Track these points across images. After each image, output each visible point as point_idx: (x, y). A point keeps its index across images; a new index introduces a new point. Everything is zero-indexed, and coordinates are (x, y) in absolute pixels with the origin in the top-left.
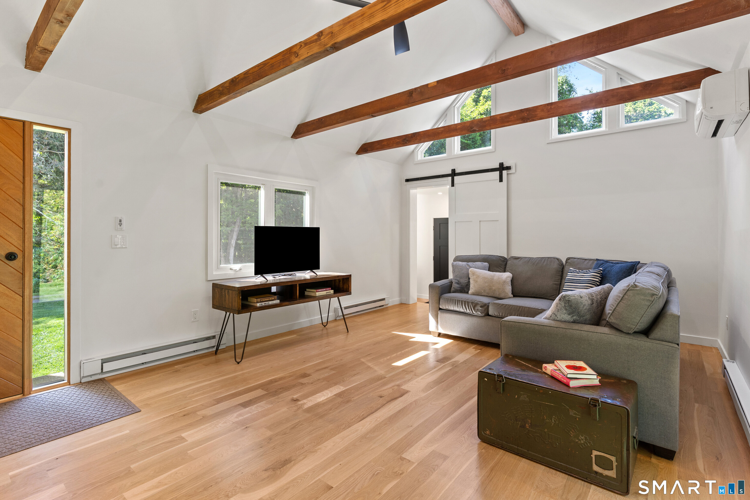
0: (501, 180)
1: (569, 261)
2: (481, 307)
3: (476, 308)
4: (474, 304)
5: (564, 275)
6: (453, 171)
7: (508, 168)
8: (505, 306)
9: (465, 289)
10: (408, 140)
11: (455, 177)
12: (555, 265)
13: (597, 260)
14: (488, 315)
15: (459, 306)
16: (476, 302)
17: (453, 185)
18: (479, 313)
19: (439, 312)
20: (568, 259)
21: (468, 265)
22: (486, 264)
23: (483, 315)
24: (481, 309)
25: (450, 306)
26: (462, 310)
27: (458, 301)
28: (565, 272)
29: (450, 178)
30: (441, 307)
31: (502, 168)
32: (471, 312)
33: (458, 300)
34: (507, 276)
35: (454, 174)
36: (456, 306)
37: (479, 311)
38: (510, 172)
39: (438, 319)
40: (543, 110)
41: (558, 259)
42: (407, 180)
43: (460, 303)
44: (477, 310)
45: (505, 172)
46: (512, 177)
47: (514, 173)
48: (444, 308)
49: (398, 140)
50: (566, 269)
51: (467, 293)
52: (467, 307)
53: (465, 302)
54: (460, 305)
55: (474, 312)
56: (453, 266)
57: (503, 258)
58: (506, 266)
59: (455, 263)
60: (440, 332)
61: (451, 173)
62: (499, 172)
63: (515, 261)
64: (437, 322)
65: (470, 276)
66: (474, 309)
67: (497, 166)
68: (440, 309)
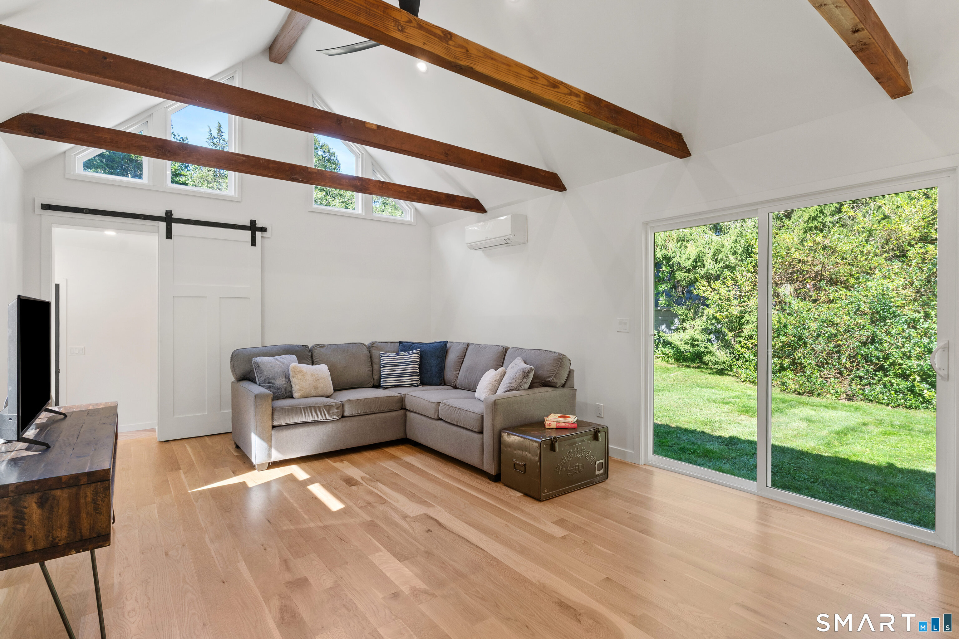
0: (254, 243)
1: (374, 345)
2: (337, 408)
3: (331, 412)
4: (328, 408)
5: (375, 360)
6: (169, 213)
7: (263, 230)
8: (364, 401)
9: (286, 393)
11: (173, 224)
12: (365, 351)
13: (400, 343)
14: (343, 416)
15: (307, 414)
16: (328, 404)
17: (169, 235)
18: (335, 417)
19: (273, 432)
20: (373, 343)
22: (294, 356)
23: (340, 417)
24: (336, 411)
25: (293, 418)
26: (310, 419)
27: (305, 408)
28: (374, 356)
30: (276, 424)
31: (254, 228)
32: (324, 418)
35: (169, 219)
36: (302, 416)
37: (335, 415)
38: (265, 234)
39: (271, 442)
40: (375, 186)
41: (363, 344)
42: (45, 206)
43: (307, 410)
45: (259, 234)
46: (267, 243)
48: (282, 423)
50: (375, 353)
52: (319, 414)
53: (315, 407)
54: (308, 413)
55: (328, 417)
56: (258, 365)
57: (307, 347)
58: (314, 357)
59: (259, 359)
60: (273, 459)
61: (164, 216)
62: (250, 232)
63: (322, 350)
64: (270, 447)
65: (291, 374)
66: (329, 413)
67: (248, 224)
68: (274, 427)
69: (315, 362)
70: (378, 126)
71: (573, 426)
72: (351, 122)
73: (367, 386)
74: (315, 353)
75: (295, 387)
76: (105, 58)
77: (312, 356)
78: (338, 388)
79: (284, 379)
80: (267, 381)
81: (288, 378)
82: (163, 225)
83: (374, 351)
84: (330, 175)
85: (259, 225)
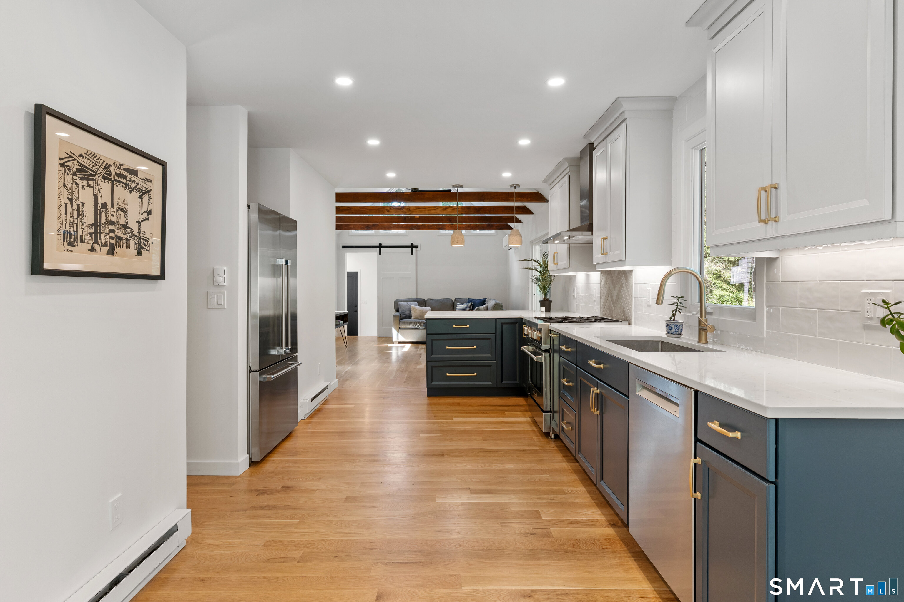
0: (412, 253)
2: (424, 324)
3: (421, 325)
4: (420, 323)
5: (455, 307)
6: (380, 244)
7: (416, 247)
9: (410, 317)
10: (369, 228)
11: (382, 248)
12: (450, 302)
13: (469, 299)
15: (412, 325)
16: (420, 322)
17: (380, 253)
18: (423, 327)
19: (399, 330)
20: (456, 299)
21: (408, 304)
22: (416, 303)
23: (425, 328)
24: (423, 325)
25: (406, 325)
26: (413, 327)
28: (455, 305)
29: (378, 249)
30: (400, 327)
31: (412, 246)
33: (410, 322)
34: (428, 309)
35: (380, 246)
36: (410, 325)
38: (417, 249)
39: (400, 334)
40: (448, 226)
41: (451, 299)
42: (343, 247)
43: (412, 323)
44: (422, 325)
45: (414, 249)
46: (418, 252)
47: (419, 250)
48: (402, 327)
49: (362, 227)
50: (455, 304)
51: (411, 319)
52: (416, 325)
53: (415, 322)
55: (420, 327)
56: (400, 305)
57: (424, 299)
58: (427, 304)
59: (400, 303)
60: (400, 340)
62: (411, 248)
63: (430, 301)
64: (398, 336)
65: (411, 309)
66: (420, 325)
67: (410, 245)
68: (400, 328)
69: (426, 306)
74: (427, 301)
75: (412, 315)
77: (425, 303)
79: (409, 312)
80: (402, 312)
81: (410, 311)
83: (455, 303)
84: (428, 225)
85: (415, 245)
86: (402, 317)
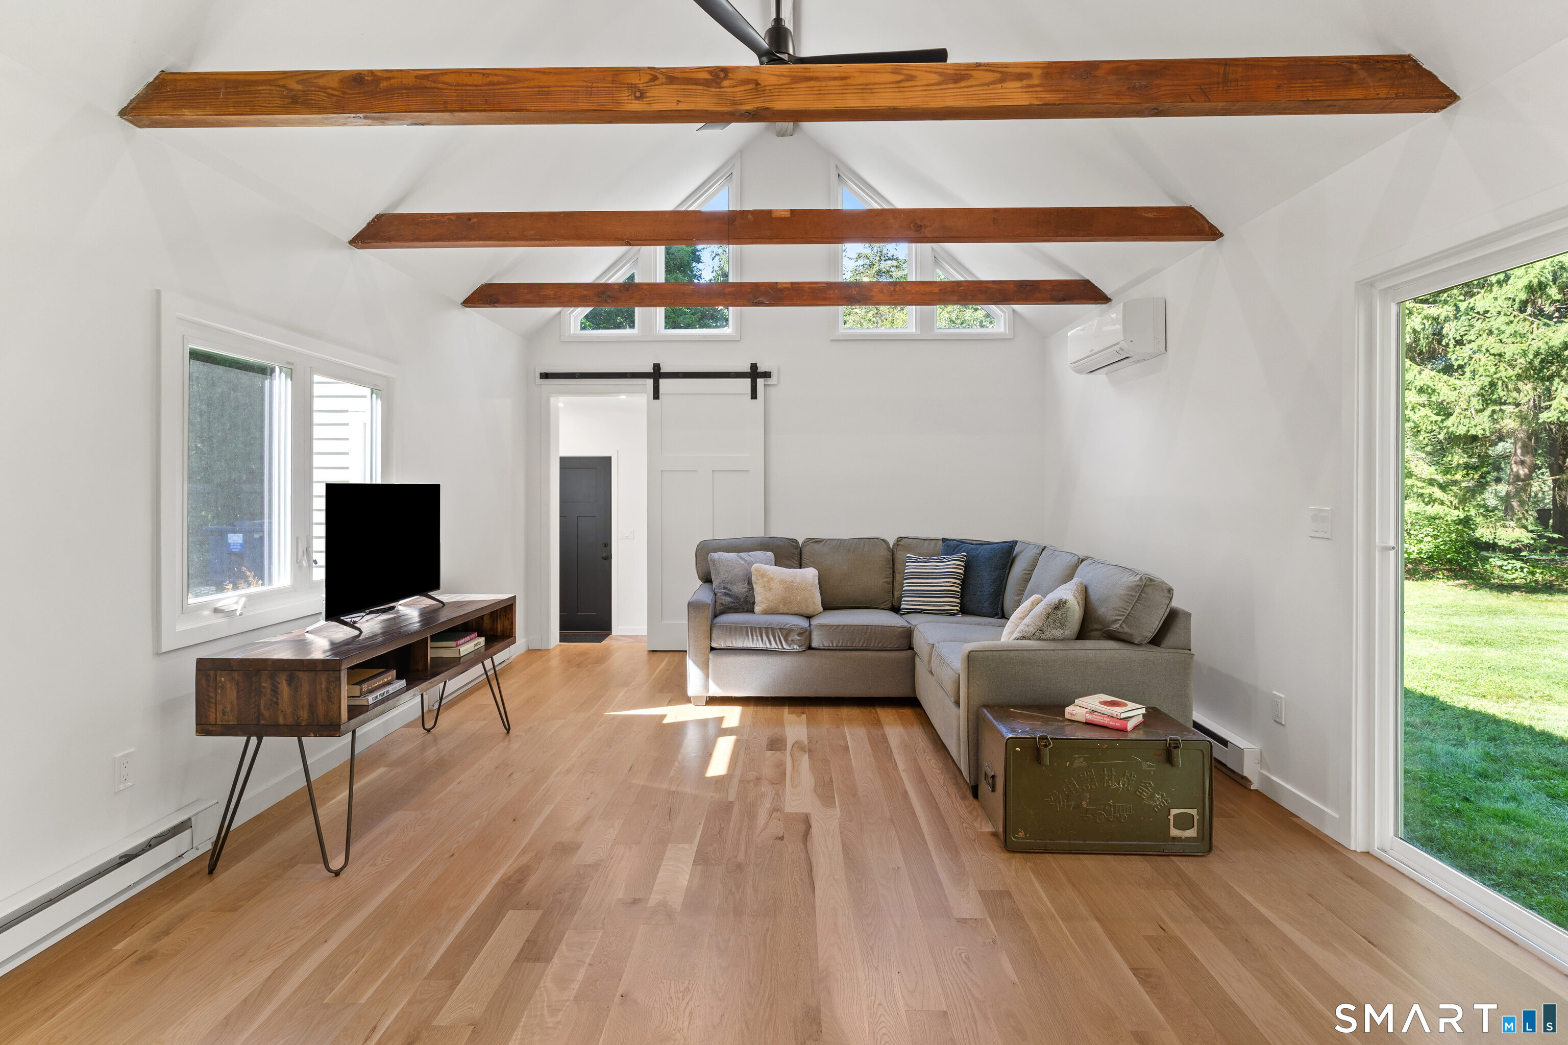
0: (754, 396)
1: (901, 543)
2: (800, 634)
3: (790, 639)
4: (785, 632)
5: (898, 566)
6: (657, 367)
7: (767, 375)
9: (746, 605)
10: (610, 297)
11: (661, 380)
12: (884, 552)
13: (944, 540)
14: (810, 648)
15: (755, 638)
16: (787, 627)
17: (656, 396)
18: (795, 647)
19: (711, 656)
20: (900, 539)
21: (741, 557)
22: (770, 555)
23: (805, 648)
24: (798, 638)
25: (736, 640)
26: (760, 645)
27: (753, 629)
28: (897, 561)
30: (714, 645)
31: (755, 374)
32: (780, 647)
33: (751, 628)
34: (810, 574)
35: (657, 374)
36: (749, 639)
37: (796, 644)
38: (769, 381)
39: (708, 669)
40: (881, 291)
41: (884, 540)
42: (545, 376)
43: (756, 632)
44: (792, 641)
45: (760, 382)
46: (772, 390)
47: (775, 386)
48: (723, 645)
49: (586, 293)
50: (900, 555)
51: (752, 611)
52: (772, 639)
53: (766, 628)
54: (757, 636)
55: (785, 646)
56: (713, 561)
57: (795, 541)
58: (803, 556)
59: (716, 555)
60: (711, 694)
61: (652, 371)
62: (749, 380)
63: (816, 546)
64: (707, 676)
65: (753, 578)
66: (786, 640)
67: (746, 369)
68: (712, 649)
69: (803, 564)
70: (793, 212)
71: (1118, 724)
72: (750, 216)
73: (882, 606)
74: (806, 550)
75: (758, 598)
76: (470, 219)
77: (801, 554)
78: (828, 606)
79: (746, 585)
80: (722, 585)
81: (750, 583)
82: (650, 382)
83: (899, 552)
84: (810, 288)
85: (761, 369)
86: (722, 604)
